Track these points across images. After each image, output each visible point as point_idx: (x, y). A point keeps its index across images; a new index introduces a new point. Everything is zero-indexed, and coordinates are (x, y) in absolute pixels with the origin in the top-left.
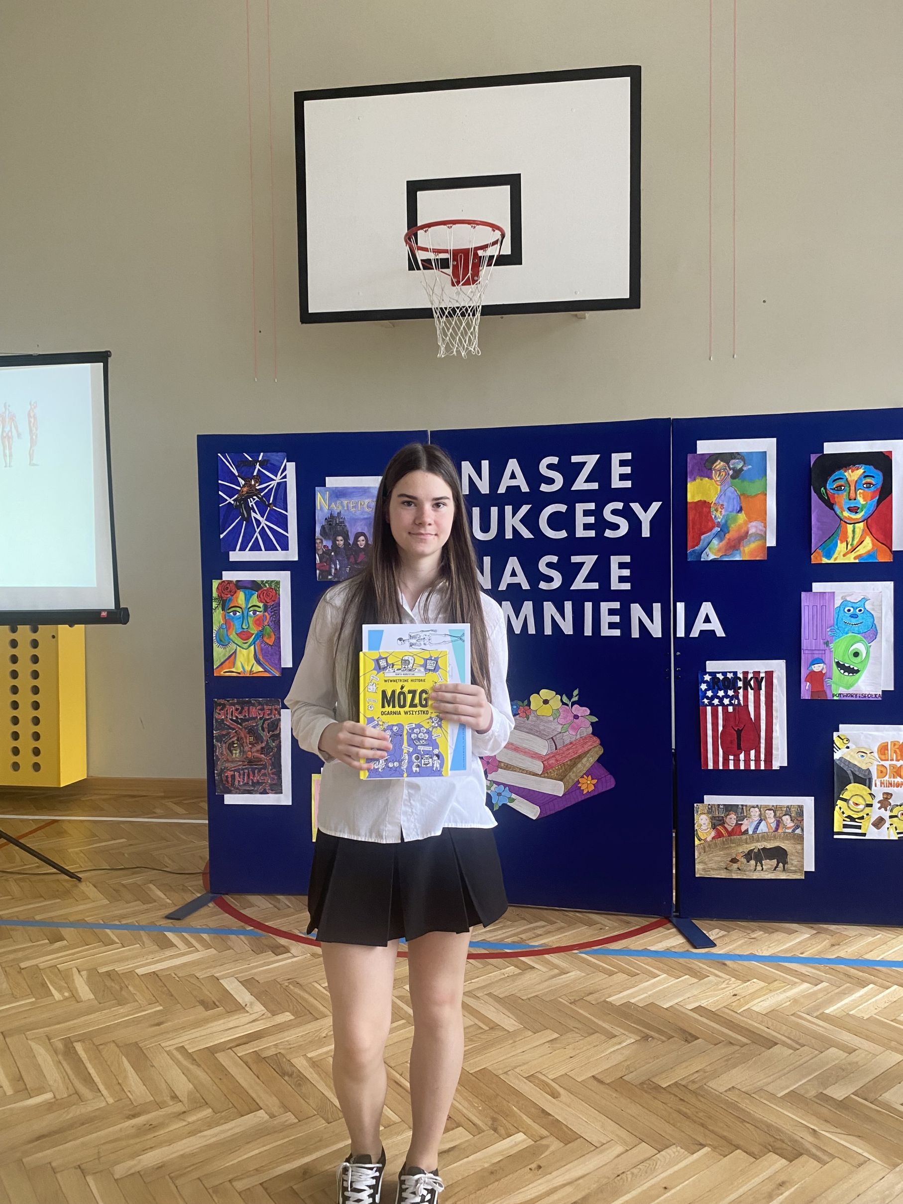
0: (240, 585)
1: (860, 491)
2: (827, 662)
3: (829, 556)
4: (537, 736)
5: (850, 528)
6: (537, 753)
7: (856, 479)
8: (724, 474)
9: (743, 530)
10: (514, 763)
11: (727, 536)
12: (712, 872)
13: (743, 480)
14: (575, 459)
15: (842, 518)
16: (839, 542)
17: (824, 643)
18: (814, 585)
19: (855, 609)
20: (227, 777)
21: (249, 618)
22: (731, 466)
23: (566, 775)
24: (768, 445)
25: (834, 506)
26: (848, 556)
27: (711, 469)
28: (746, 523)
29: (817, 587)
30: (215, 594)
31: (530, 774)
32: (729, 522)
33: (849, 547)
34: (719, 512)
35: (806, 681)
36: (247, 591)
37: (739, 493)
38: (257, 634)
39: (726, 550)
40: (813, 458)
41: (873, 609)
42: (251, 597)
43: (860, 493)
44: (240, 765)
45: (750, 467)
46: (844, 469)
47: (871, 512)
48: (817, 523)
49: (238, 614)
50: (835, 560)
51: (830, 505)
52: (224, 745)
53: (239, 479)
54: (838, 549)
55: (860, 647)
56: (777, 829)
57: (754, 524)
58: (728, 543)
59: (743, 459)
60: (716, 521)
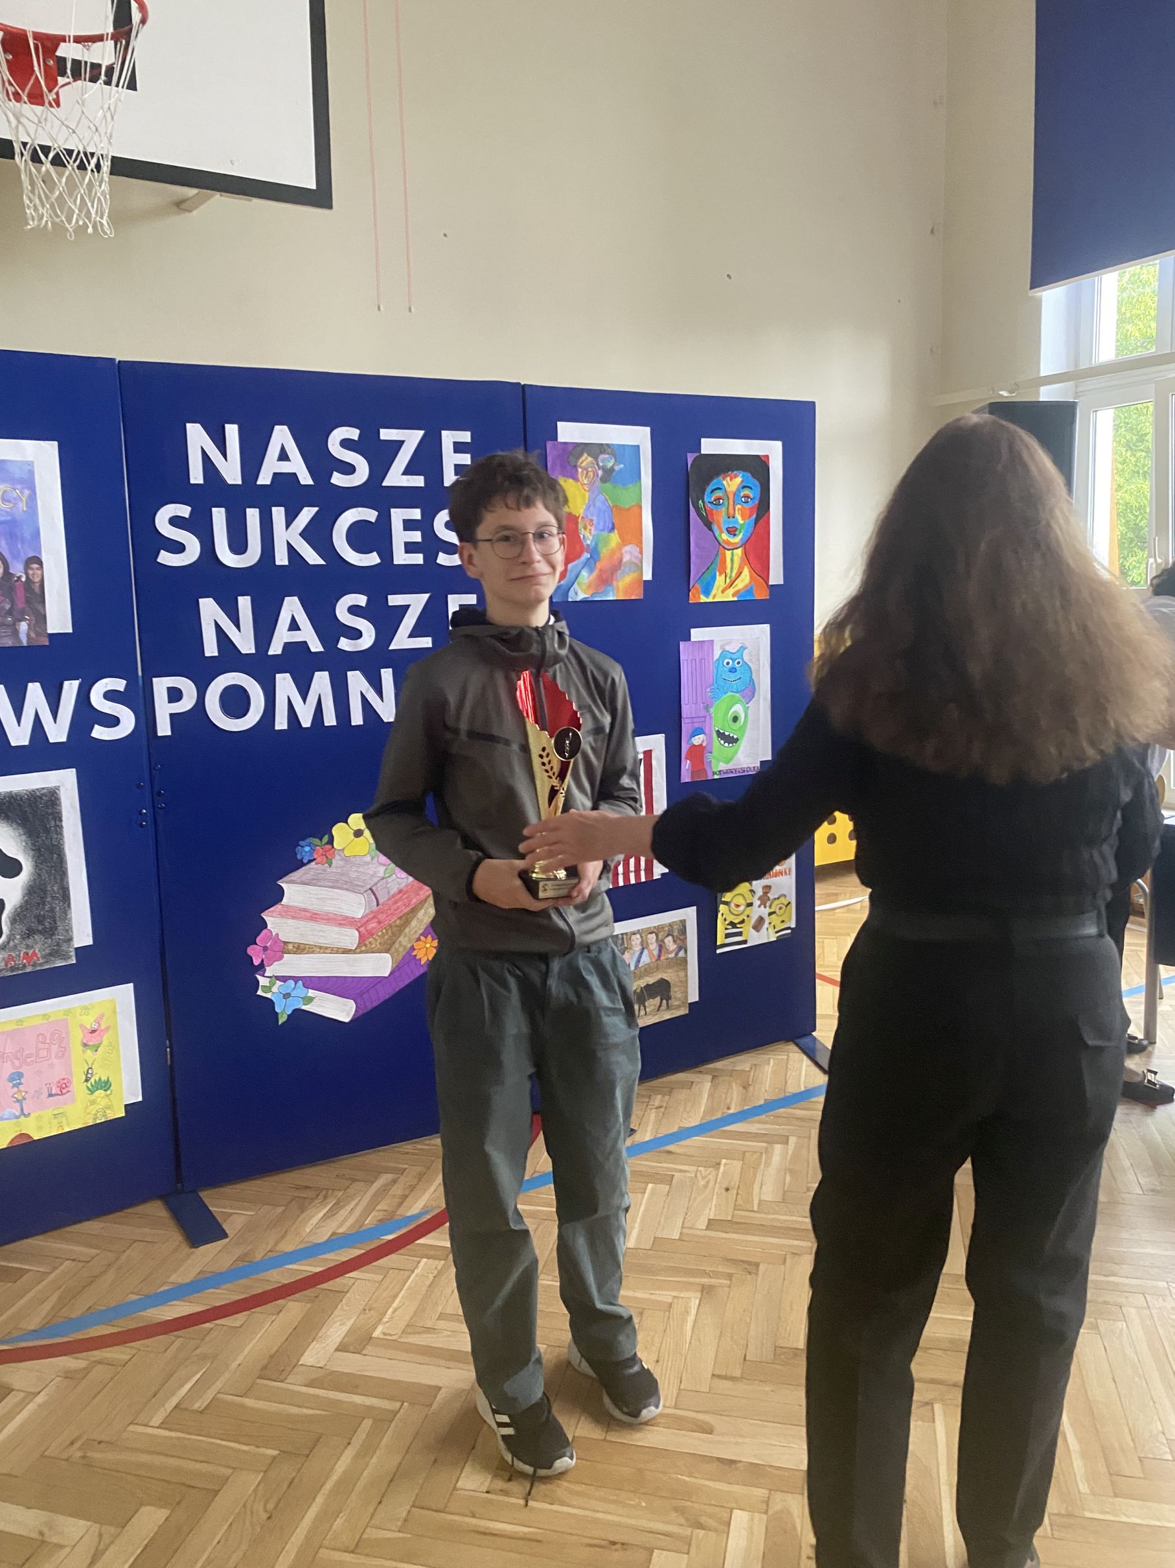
1: (739, 506)
2: (707, 731)
3: (707, 594)
4: (347, 889)
5: (728, 553)
6: (347, 917)
7: (735, 490)
8: (591, 474)
9: (617, 555)
10: (310, 940)
11: (599, 566)
14: (386, 434)
15: (721, 541)
16: (718, 573)
17: (704, 708)
18: (693, 631)
19: (733, 660)
22: (601, 464)
23: (394, 943)
24: (639, 436)
25: (713, 526)
26: (726, 592)
27: (575, 467)
28: (620, 547)
29: (697, 634)
31: (337, 952)
32: (600, 545)
33: (728, 581)
34: (588, 530)
35: (686, 758)
37: (611, 505)
39: (598, 585)
40: (691, 458)
41: (751, 660)
43: (739, 509)
45: (622, 466)
46: (722, 475)
47: (748, 535)
48: (697, 549)
50: (714, 598)
51: (709, 525)
54: (717, 583)
55: (738, 709)
56: (659, 956)
57: (628, 548)
58: (599, 576)
59: (614, 455)
60: (585, 544)
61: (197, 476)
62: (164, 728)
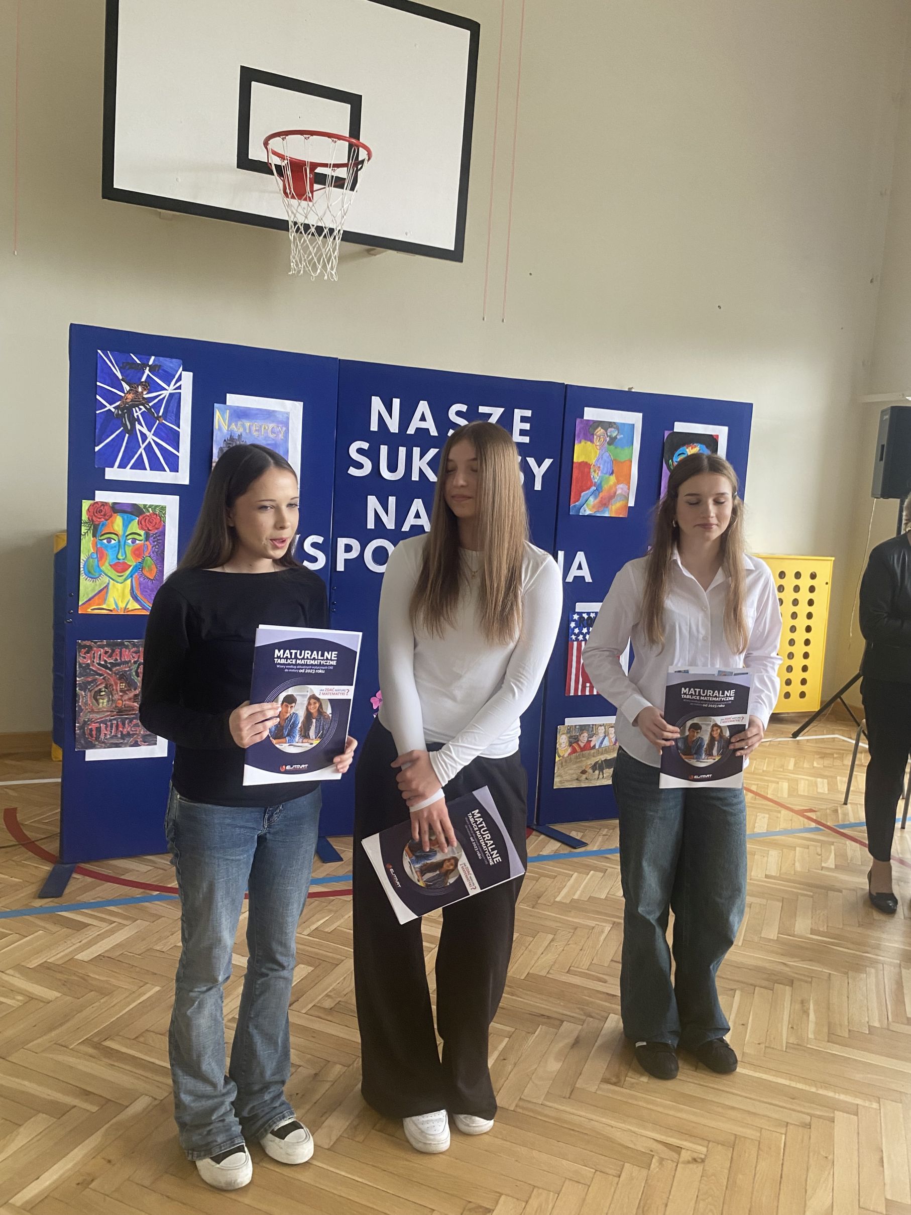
0: (117, 508)
8: (603, 440)
9: (614, 489)
11: (601, 495)
12: (566, 784)
13: (616, 448)
14: (482, 409)
20: (91, 730)
21: (126, 546)
22: (609, 434)
24: (635, 419)
27: (593, 435)
28: (615, 485)
30: (85, 517)
32: (603, 483)
34: (596, 473)
36: (125, 516)
37: (613, 459)
38: (136, 566)
39: (599, 507)
40: (667, 433)
42: (130, 522)
44: (108, 716)
45: (622, 436)
46: (686, 445)
49: (113, 542)
52: (89, 694)
53: (123, 383)
56: (615, 743)
57: (621, 486)
58: (601, 502)
59: (617, 428)
60: (593, 481)
61: (374, 427)
62: (340, 567)
